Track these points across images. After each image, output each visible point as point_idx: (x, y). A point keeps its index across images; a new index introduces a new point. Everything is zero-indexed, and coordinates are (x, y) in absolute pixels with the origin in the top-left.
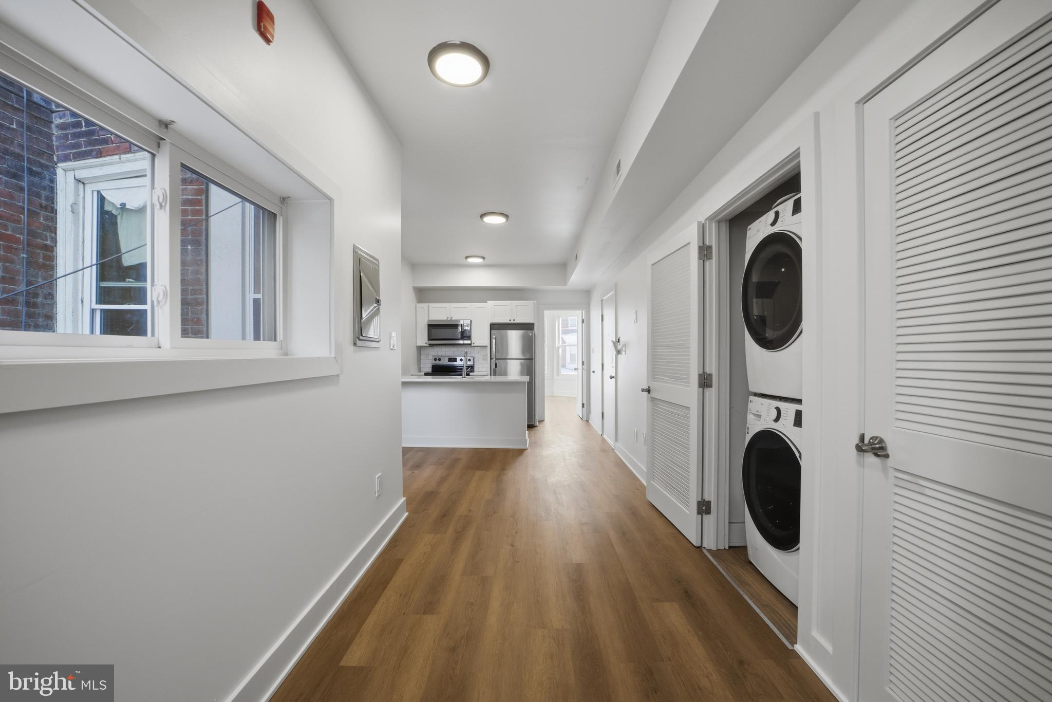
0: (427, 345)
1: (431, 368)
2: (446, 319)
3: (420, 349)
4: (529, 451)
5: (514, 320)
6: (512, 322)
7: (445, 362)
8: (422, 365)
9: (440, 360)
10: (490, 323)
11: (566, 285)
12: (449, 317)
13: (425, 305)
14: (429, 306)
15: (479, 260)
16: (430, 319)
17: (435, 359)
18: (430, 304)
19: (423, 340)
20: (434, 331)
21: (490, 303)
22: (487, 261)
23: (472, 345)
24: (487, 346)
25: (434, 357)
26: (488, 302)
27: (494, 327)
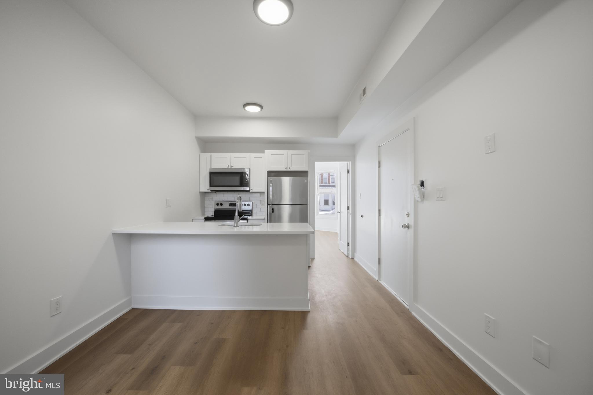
0: (209, 191)
1: (214, 212)
2: (226, 167)
3: (204, 195)
5: (290, 168)
6: (288, 170)
7: (226, 206)
8: (206, 210)
9: (221, 204)
10: (267, 170)
11: (337, 137)
12: (230, 165)
13: (208, 155)
14: (211, 156)
16: (212, 167)
17: (218, 204)
18: (212, 154)
19: (205, 187)
20: (215, 178)
21: (268, 152)
23: (251, 191)
24: (264, 193)
25: (217, 202)
26: (266, 151)
27: (270, 174)
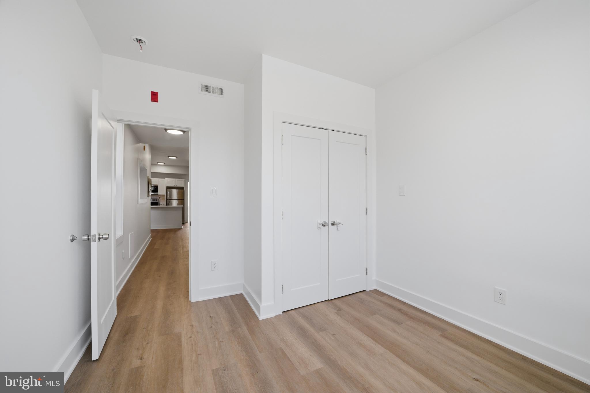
4: (183, 228)
5: (175, 185)
10: (166, 186)
15: (164, 164)
21: (166, 179)
22: (165, 164)
23: (158, 194)
24: (165, 196)
